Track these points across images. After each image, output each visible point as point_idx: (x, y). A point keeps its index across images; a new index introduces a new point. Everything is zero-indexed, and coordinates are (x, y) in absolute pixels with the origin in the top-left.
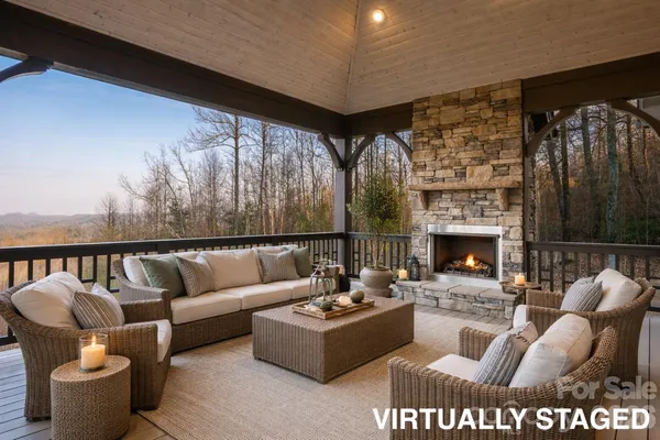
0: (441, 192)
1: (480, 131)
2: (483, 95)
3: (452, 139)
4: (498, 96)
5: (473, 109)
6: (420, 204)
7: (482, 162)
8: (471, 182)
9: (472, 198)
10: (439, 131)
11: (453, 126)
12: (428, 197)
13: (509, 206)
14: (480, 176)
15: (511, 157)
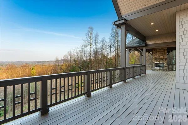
0: (157, 59)
1: (162, 52)
2: (162, 49)
3: (158, 53)
4: (164, 49)
5: (161, 50)
6: (154, 60)
7: (162, 56)
8: (160, 58)
9: (161, 59)
10: (156, 52)
11: (158, 52)
12: (155, 59)
13: (165, 60)
14: (162, 57)
15: (165, 55)
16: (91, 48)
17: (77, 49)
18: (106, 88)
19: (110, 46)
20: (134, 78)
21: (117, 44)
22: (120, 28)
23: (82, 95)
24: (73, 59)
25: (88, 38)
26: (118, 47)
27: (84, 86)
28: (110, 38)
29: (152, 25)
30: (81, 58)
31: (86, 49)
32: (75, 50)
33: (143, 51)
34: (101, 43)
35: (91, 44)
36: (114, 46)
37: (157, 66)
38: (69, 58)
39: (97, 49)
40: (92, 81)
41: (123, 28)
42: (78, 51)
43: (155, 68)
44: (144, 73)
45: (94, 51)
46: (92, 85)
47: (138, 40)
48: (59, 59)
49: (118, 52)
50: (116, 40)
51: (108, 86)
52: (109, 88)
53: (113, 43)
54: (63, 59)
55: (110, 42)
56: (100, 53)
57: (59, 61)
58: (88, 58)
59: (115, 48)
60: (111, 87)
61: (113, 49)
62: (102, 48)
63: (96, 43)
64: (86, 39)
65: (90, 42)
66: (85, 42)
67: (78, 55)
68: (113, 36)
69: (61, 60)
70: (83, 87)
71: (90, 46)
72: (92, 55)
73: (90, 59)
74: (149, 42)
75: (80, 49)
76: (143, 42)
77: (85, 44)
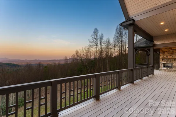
0: (164, 59)
1: (170, 52)
2: (171, 48)
3: (166, 53)
4: (173, 49)
5: (169, 50)
9: (169, 60)
13: (174, 60)
14: (170, 57)
15: (174, 55)
16: (96, 48)
17: (84, 49)
18: (115, 91)
19: (115, 46)
20: (142, 80)
21: (121, 44)
22: (128, 29)
23: (90, 98)
24: (80, 58)
25: (94, 39)
26: (122, 47)
27: (93, 89)
28: (114, 39)
29: (162, 25)
30: (87, 57)
31: (91, 49)
32: (82, 50)
33: (150, 51)
34: (106, 43)
35: (96, 44)
36: (118, 46)
37: (164, 67)
38: (76, 57)
39: (102, 49)
40: (101, 84)
41: (131, 29)
42: (85, 51)
43: (163, 68)
44: (152, 74)
45: (99, 51)
46: (101, 88)
47: (145, 40)
48: (68, 58)
49: (122, 52)
50: (120, 40)
51: (117, 89)
52: (117, 91)
53: (117, 43)
54: (71, 58)
55: (114, 42)
56: (104, 53)
57: (67, 59)
58: (94, 57)
59: (119, 48)
60: (120, 90)
61: (117, 49)
62: (107, 48)
63: (101, 43)
64: (91, 40)
65: (95, 42)
66: (91, 43)
67: (84, 55)
68: (117, 37)
69: (70, 59)
70: (92, 91)
71: (95, 47)
72: (97, 55)
73: (95, 58)
74: (156, 43)
75: (86, 49)
76: (151, 42)
77: (91, 44)
